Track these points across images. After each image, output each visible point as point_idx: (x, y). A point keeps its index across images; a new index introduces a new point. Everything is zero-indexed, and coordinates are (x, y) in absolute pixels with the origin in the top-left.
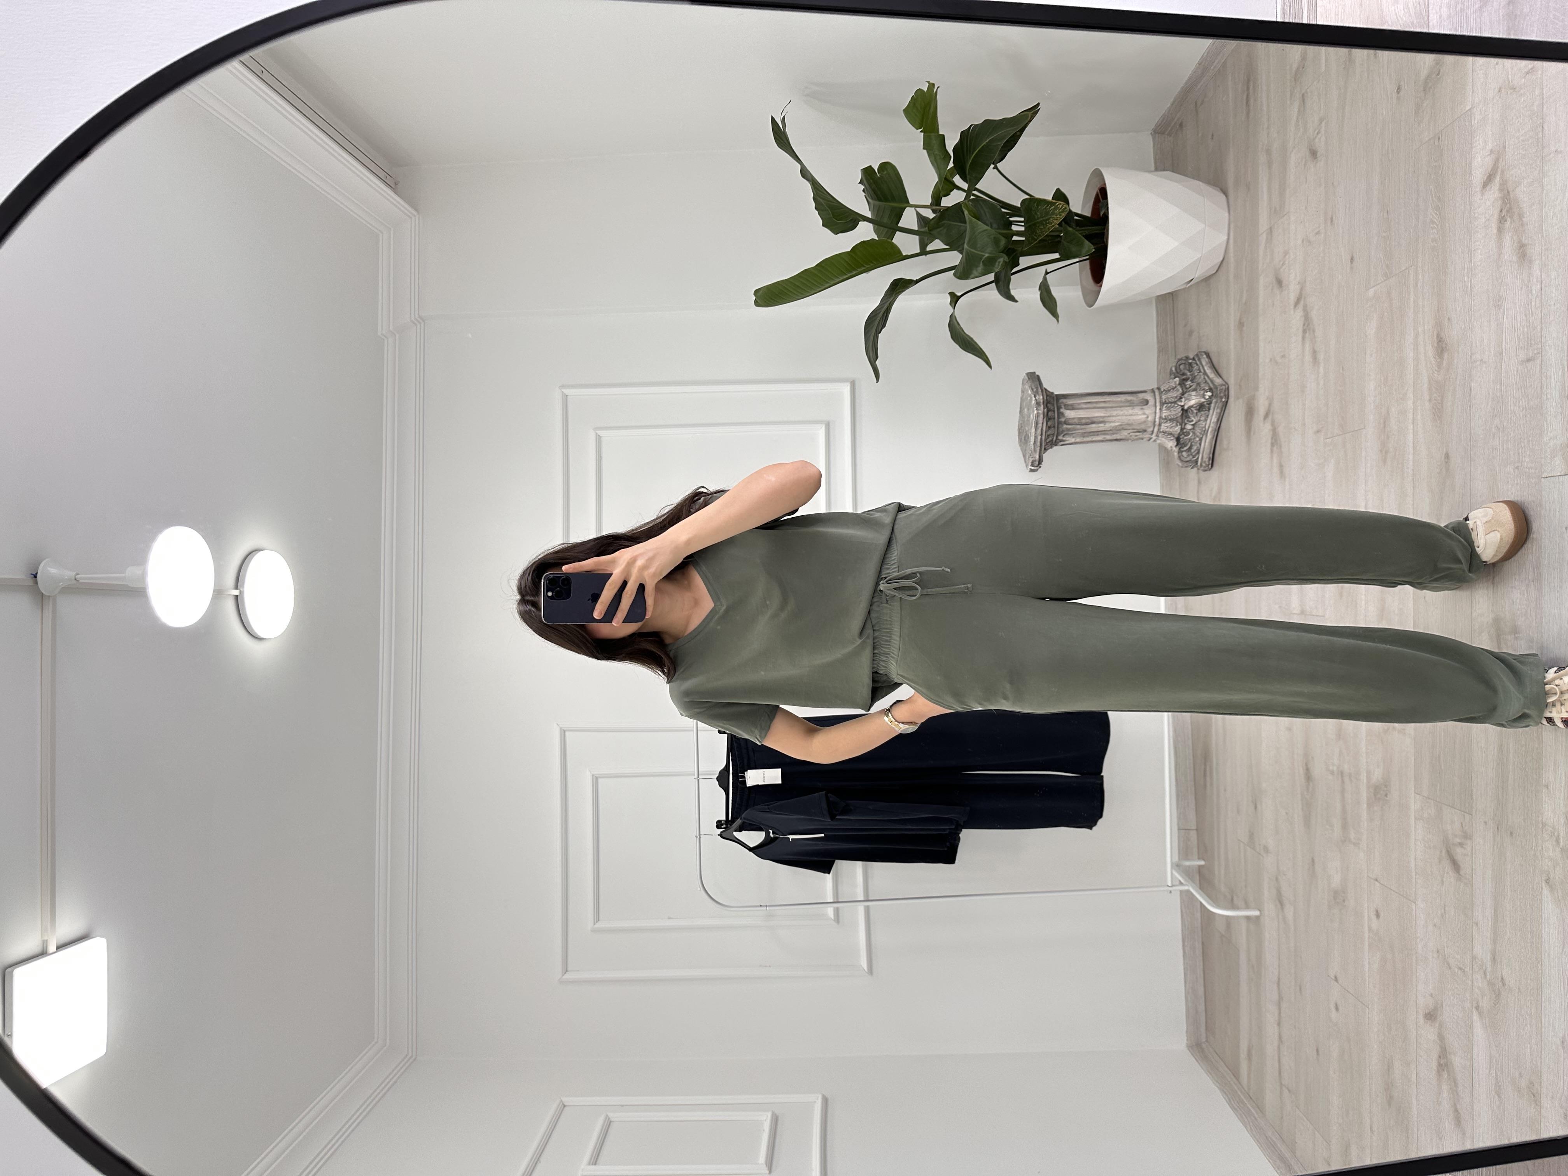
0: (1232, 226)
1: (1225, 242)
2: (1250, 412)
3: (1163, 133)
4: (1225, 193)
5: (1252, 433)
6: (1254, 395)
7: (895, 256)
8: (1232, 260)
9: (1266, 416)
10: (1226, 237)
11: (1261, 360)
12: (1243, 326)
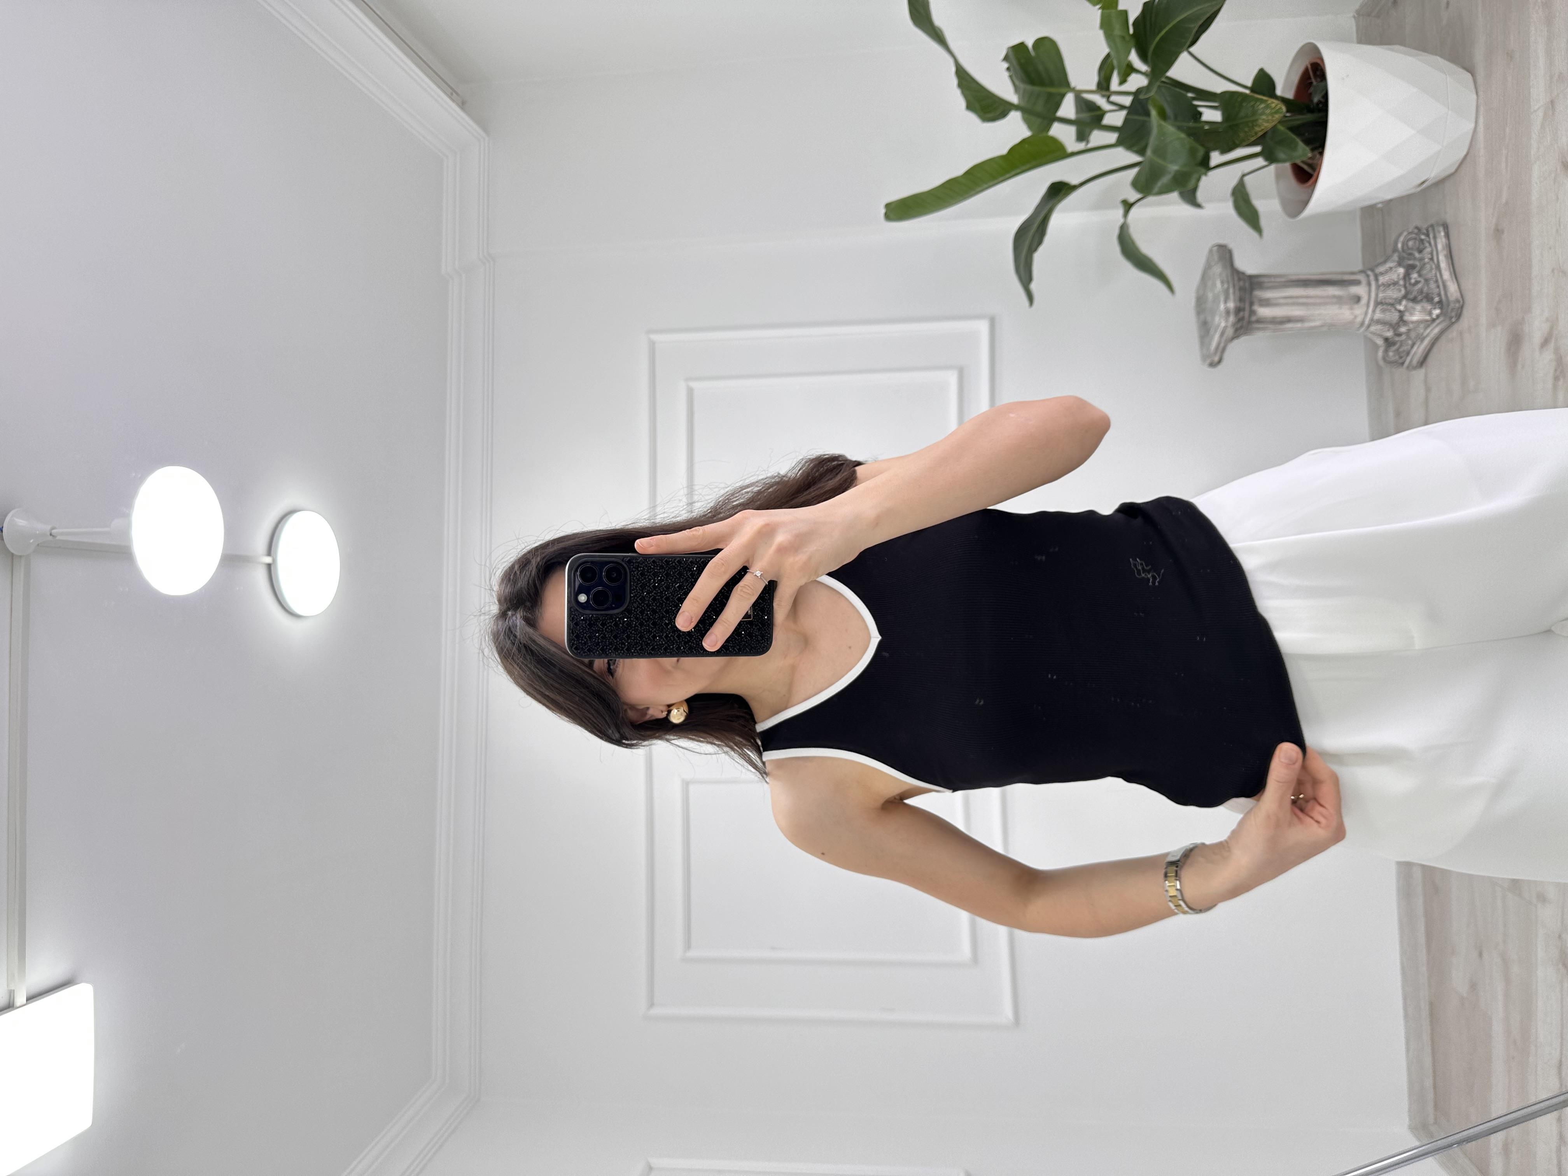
0: (1482, 109)
1: (1471, 132)
2: (1515, 341)
3: (1369, 15)
4: (1471, 70)
5: (1519, 367)
6: (1523, 319)
7: (1057, 152)
8: (1482, 152)
9: (1545, 342)
10: (1472, 125)
11: (1535, 271)
12: (1503, 232)
